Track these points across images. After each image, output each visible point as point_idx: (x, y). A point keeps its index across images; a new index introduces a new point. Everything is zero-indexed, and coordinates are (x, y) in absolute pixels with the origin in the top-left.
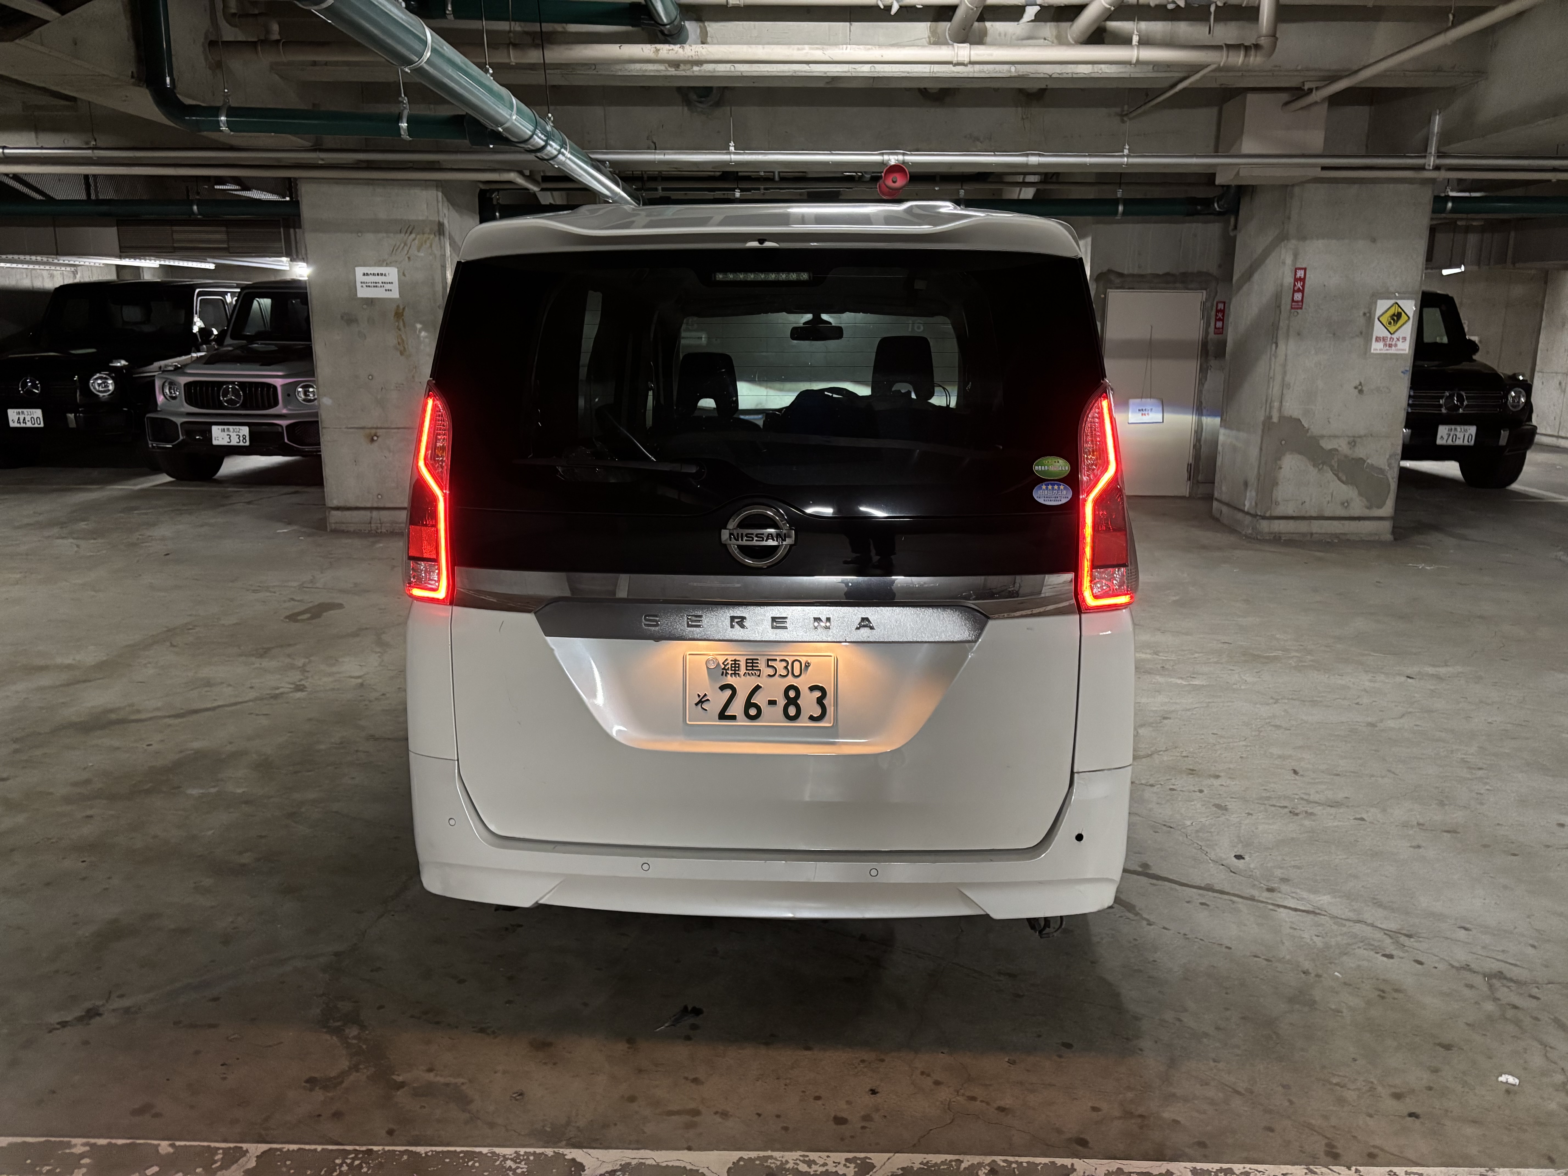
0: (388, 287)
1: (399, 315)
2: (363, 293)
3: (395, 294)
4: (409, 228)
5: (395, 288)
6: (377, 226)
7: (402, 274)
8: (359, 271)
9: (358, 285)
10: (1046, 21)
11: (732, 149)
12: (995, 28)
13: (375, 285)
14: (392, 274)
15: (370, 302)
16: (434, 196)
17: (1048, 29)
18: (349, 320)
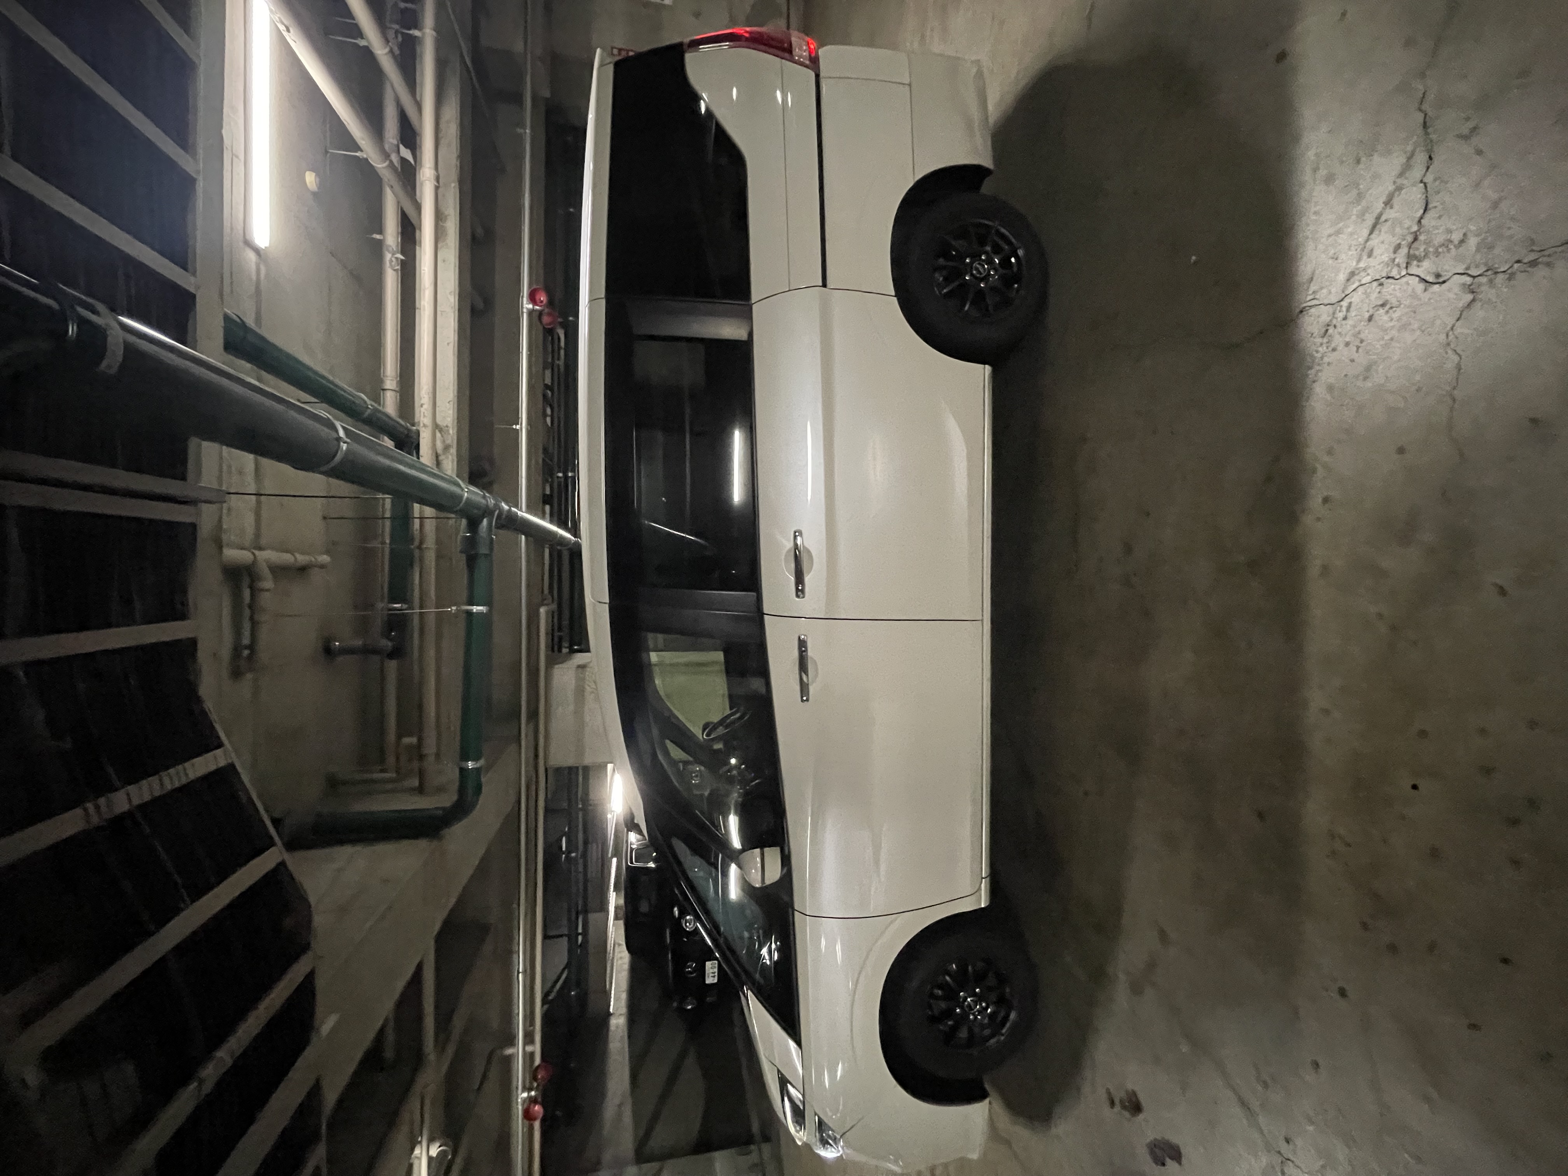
11: (518, 427)
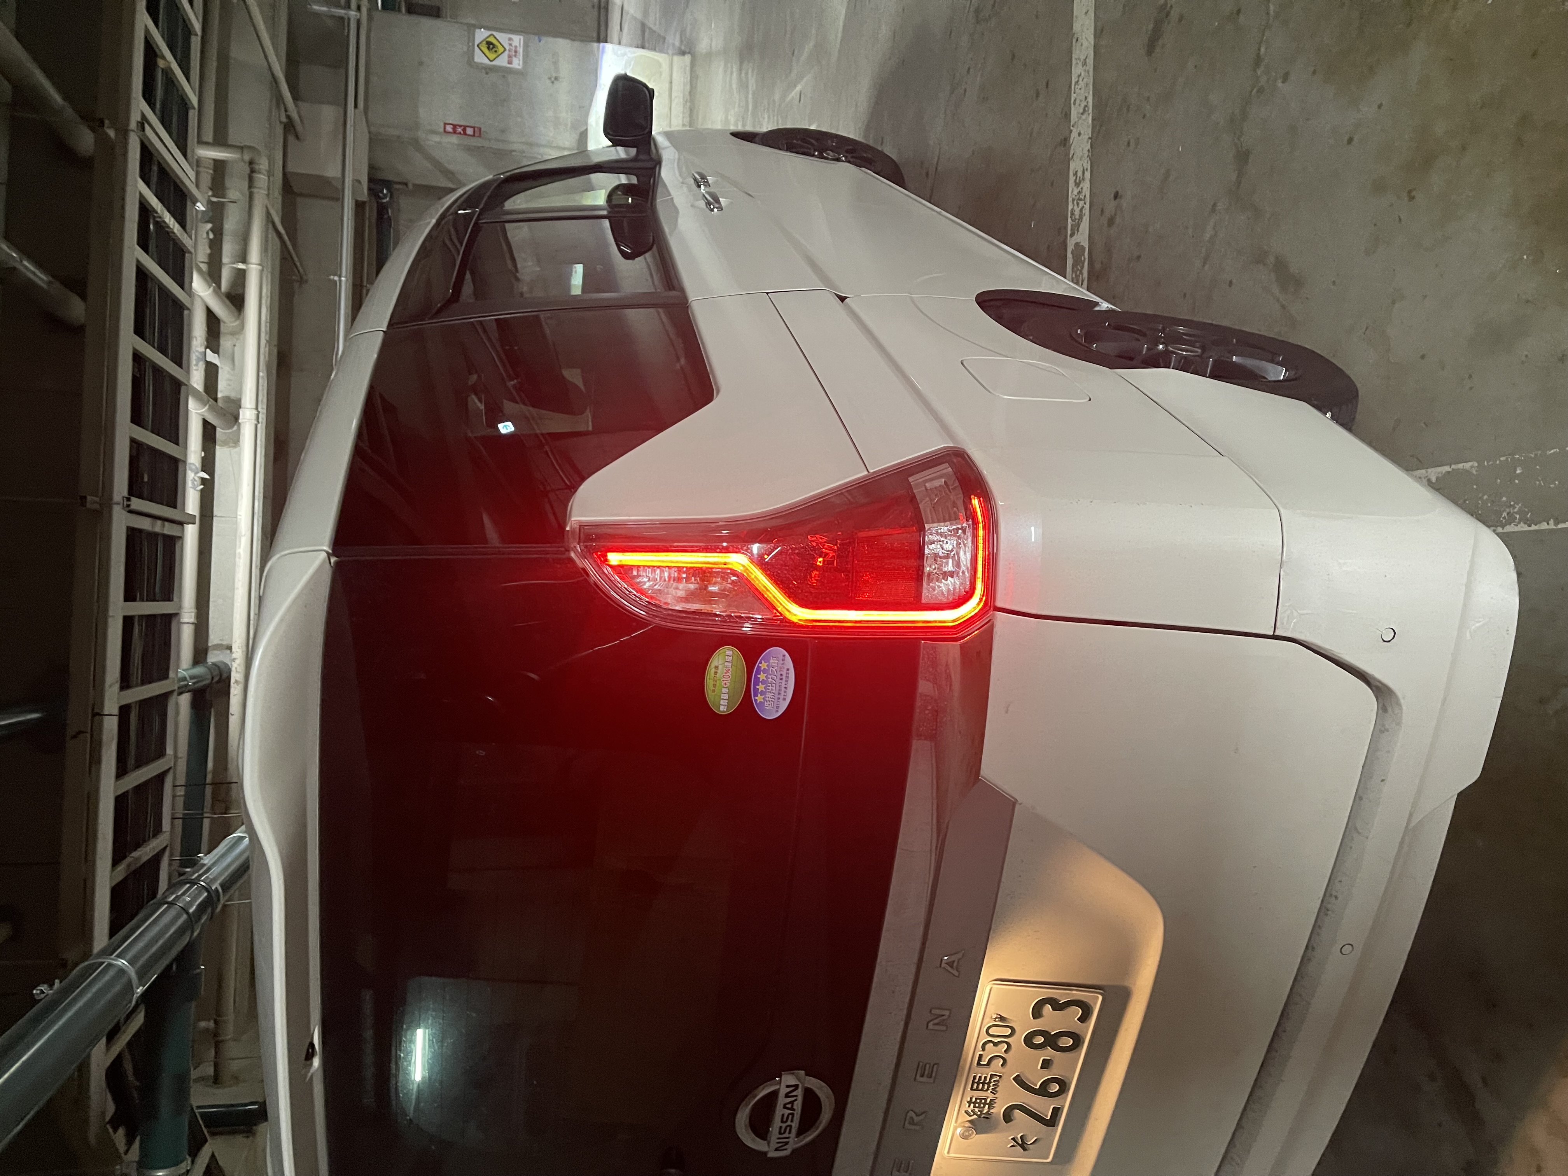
10: (218, 346)
12: (223, 389)
17: (226, 343)
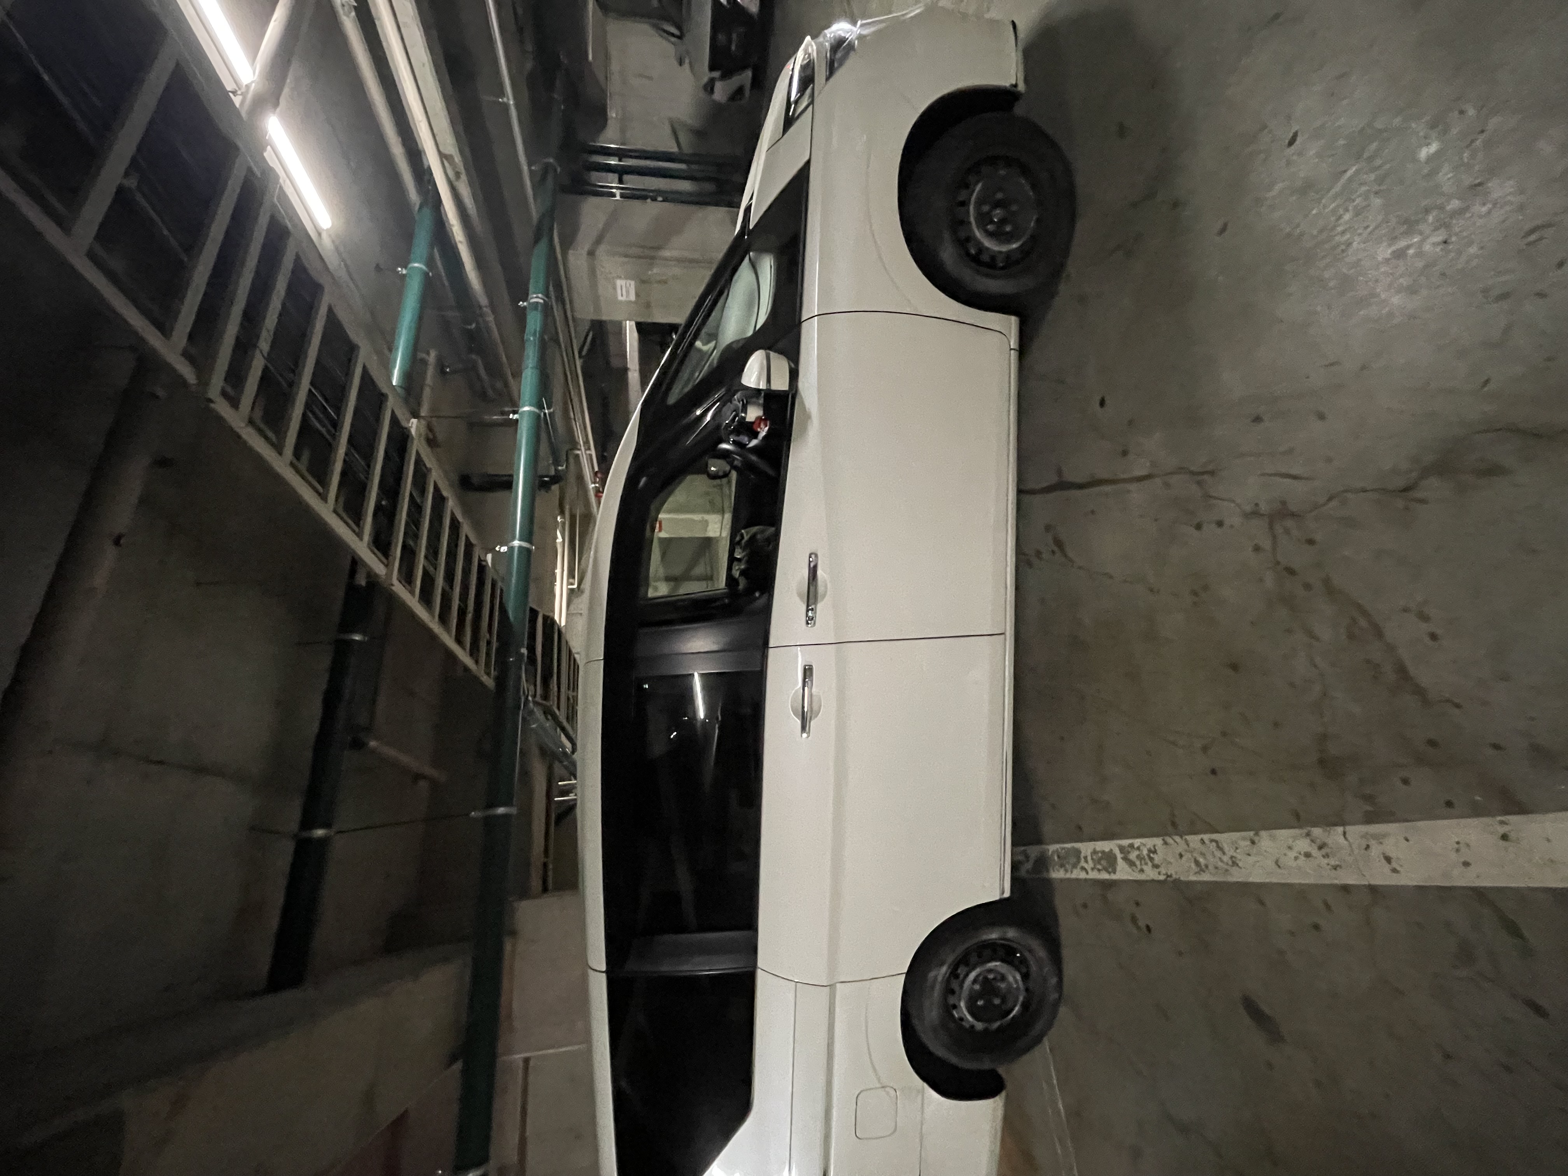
0: (628, 285)
1: (643, 282)
2: (633, 297)
3: (633, 283)
4: (593, 272)
5: (629, 282)
6: (594, 285)
7: (620, 278)
8: (620, 298)
9: (628, 299)
13: (628, 292)
14: (619, 283)
15: (637, 295)
16: (571, 255)
18: (648, 305)
